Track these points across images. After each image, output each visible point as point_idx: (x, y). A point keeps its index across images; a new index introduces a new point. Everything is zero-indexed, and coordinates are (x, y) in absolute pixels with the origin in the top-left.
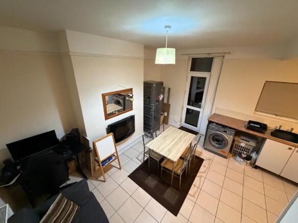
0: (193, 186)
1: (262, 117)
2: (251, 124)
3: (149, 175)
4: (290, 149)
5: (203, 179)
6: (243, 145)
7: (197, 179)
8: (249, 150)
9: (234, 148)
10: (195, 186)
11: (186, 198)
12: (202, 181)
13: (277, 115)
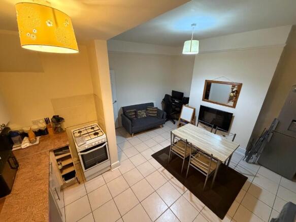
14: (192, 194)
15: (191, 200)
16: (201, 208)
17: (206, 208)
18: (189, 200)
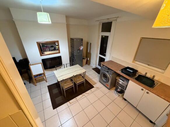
0: (75, 98)
1: (137, 65)
2: (128, 70)
3: (57, 88)
4: (142, 90)
5: (84, 96)
6: (120, 83)
7: (81, 96)
8: (124, 87)
9: (116, 85)
10: (76, 99)
11: (66, 103)
12: (82, 98)
13: (149, 65)
14: (86, 92)
15: (88, 94)
16: (91, 92)
17: (91, 90)
18: (88, 95)
